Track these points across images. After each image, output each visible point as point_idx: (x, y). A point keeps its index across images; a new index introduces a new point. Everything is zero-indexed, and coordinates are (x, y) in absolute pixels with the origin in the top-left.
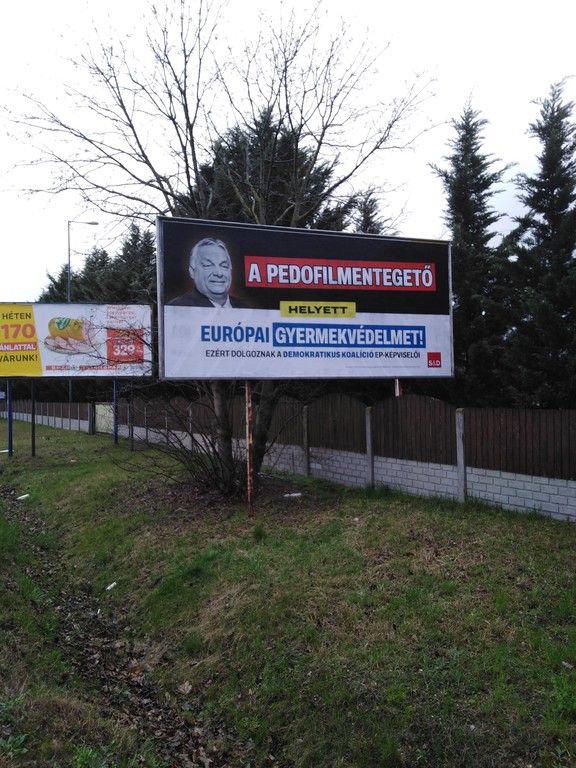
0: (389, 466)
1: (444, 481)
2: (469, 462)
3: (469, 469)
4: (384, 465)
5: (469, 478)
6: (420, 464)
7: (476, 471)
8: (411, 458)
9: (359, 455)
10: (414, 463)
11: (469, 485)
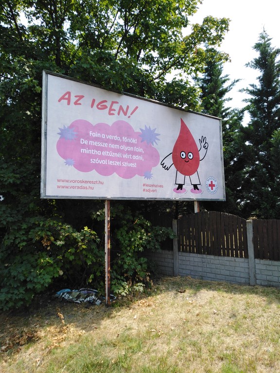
0: (192, 259)
1: (237, 269)
2: (258, 255)
3: (257, 261)
4: (187, 258)
5: (258, 267)
6: (216, 257)
7: (263, 261)
8: (209, 254)
9: (167, 252)
10: (212, 257)
11: (258, 272)
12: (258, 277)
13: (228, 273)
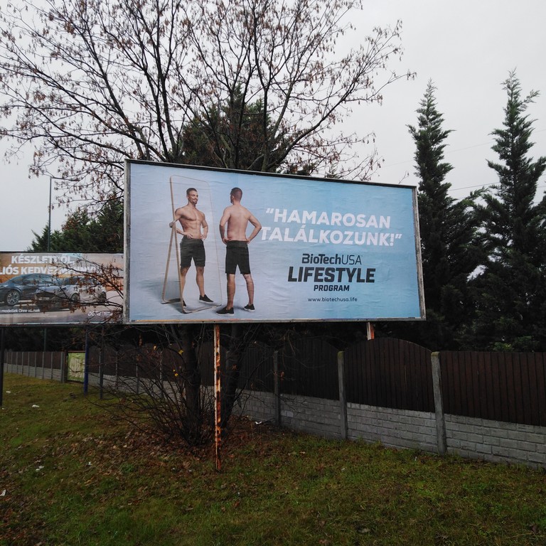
0: (363, 413)
1: (422, 430)
3: (447, 416)
6: (395, 411)
7: (455, 418)
10: (389, 410)
12: (449, 441)
13: (410, 435)
